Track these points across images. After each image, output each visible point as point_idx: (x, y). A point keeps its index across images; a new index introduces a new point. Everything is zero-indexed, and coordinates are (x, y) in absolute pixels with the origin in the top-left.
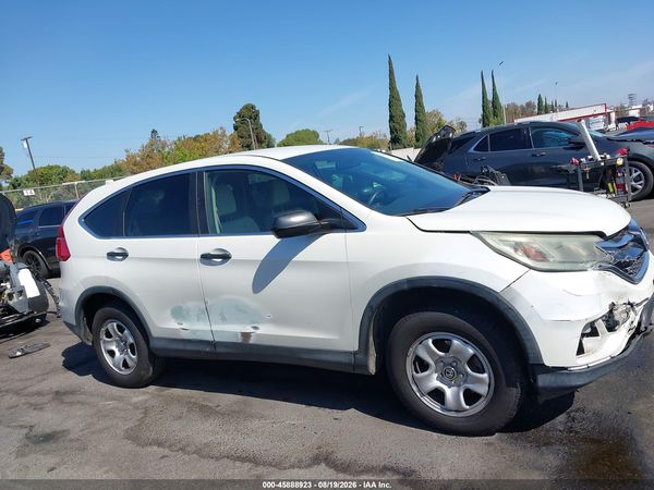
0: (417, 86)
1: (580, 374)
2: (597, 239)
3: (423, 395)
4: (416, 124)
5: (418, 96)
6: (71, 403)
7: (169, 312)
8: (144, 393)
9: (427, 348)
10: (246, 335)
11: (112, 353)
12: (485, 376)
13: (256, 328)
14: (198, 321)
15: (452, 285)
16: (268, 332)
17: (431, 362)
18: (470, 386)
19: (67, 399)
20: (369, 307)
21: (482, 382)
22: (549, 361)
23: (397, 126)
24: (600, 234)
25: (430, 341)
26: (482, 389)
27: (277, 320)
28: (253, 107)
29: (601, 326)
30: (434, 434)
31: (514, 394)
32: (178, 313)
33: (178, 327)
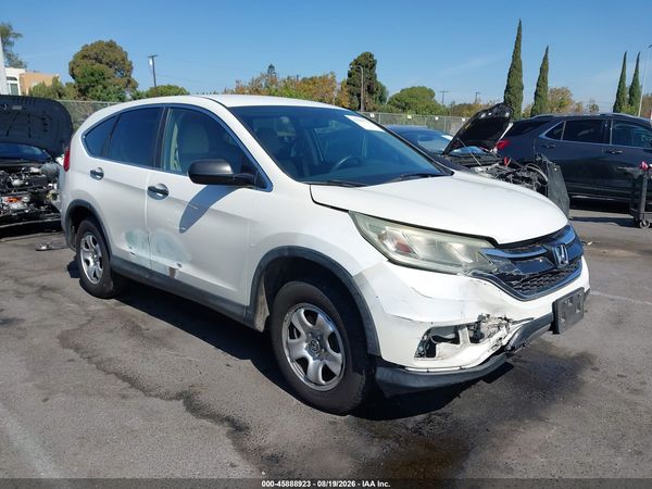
0: (545, 59)
1: (416, 375)
2: (485, 244)
3: (292, 361)
4: (535, 99)
5: (544, 70)
6: (46, 298)
7: (124, 235)
8: (105, 304)
9: (299, 317)
10: (172, 270)
11: (88, 262)
12: (339, 356)
13: (179, 265)
14: (143, 247)
15: (319, 260)
16: (188, 272)
17: (302, 331)
18: (327, 362)
19: (45, 294)
20: (259, 266)
21: (337, 361)
22: (387, 355)
23: (512, 99)
24: (491, 240)
25: (302, 311)
26: (336, 369)
27: (194, 263)
28: (371, 56)
29: (465, 335)
30: (296, 400)
31: (359, 380)
32: (130, 238)
33: (129, 250)
